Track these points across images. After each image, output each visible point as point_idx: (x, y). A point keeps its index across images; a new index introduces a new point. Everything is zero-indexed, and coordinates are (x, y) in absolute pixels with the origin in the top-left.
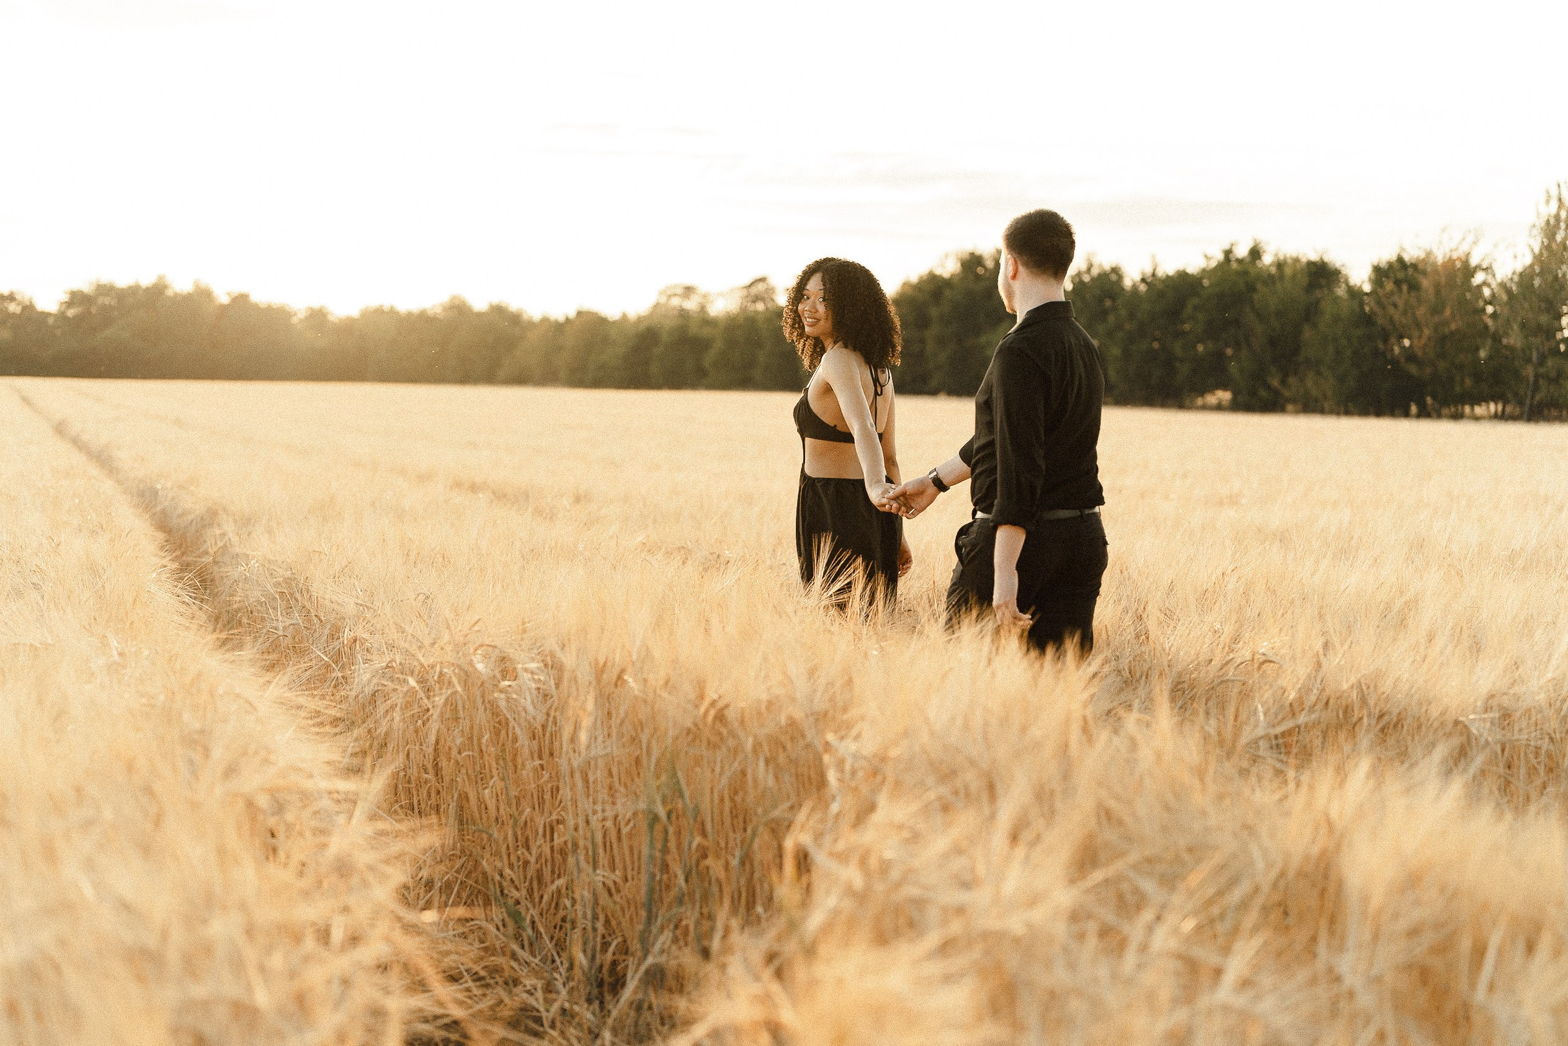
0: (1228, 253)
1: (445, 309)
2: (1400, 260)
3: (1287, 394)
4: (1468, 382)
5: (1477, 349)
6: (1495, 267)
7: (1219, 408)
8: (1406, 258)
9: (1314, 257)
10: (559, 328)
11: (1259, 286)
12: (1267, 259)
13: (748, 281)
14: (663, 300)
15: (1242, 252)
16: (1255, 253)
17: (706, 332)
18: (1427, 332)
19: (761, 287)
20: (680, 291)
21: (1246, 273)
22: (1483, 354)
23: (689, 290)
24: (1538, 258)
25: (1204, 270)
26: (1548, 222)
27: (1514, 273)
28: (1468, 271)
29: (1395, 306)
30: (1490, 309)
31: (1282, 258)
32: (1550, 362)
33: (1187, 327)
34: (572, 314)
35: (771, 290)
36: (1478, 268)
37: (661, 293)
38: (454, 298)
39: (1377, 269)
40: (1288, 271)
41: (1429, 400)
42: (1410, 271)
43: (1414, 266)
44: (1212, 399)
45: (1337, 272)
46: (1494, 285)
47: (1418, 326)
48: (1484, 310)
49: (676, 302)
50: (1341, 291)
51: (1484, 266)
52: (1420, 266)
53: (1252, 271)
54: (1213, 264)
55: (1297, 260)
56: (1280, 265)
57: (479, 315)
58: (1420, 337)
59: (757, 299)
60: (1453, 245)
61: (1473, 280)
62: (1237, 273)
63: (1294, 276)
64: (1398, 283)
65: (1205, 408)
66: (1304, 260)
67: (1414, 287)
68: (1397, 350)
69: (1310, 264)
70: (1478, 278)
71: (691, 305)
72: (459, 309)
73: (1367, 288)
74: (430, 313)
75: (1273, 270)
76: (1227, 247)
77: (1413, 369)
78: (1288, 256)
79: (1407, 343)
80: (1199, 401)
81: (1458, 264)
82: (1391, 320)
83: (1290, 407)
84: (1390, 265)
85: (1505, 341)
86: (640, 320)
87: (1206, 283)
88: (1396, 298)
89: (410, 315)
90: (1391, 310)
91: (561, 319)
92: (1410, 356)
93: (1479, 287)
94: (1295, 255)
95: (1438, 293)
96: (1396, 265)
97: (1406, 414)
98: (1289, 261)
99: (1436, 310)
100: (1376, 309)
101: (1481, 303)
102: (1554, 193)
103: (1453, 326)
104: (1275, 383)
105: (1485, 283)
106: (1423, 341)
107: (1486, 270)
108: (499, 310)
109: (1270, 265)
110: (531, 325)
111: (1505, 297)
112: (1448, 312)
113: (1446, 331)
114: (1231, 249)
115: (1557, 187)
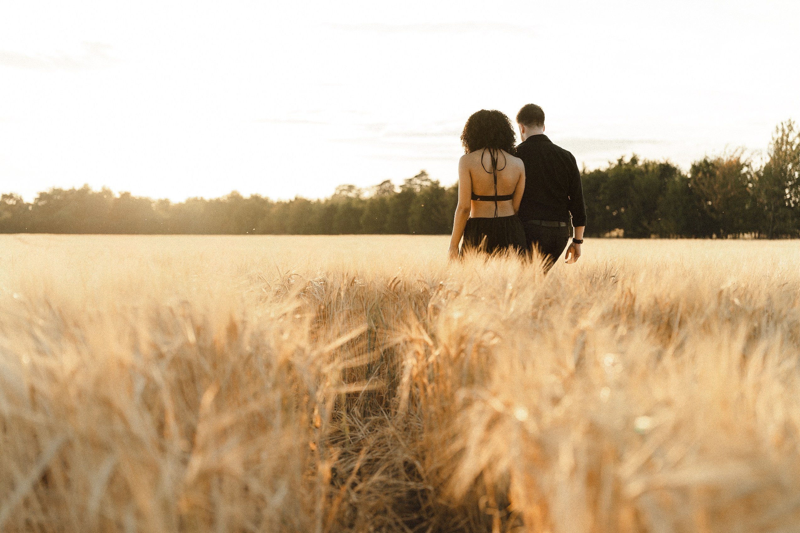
0: (620, 161)
1: (228, 198)
2: (705, 161)
3: (651, 229)
4: (741, 221)
5: (745, 204)
6: (752, 164)
7: (618, 237)
8: (709, 161)
9: (663, 161)
10: (286, 206)
11: (636, 176)
12: (640, 163)
13: (380, 182)
14: (338, 192)
15: (627, 160)
16: (634, 160)
17: (360, 206)
18: (719, 197)
19: (387, 185)
20: (346, 188)
21: (629, 170)
22: (747, 207)
23: (351, 188)
24: (773, 159)
25: (608, 170)
26: (777, 142)
27: (761, 167)
28: (740, 166)
29: (703, 184)
30: (750, 185)
31: (647, 162)
32: (780, 210)
33: (601, 198)
34: (293, 199)
35: (392, 187)
36: (744, 164)
37: (337, 189)
38: (233, 192)
39: (694, 166)
40: (650, 169)
41: (722, 231)
42: (711, 167)
43: (712, 164)
44: (614, 233)
45: (675, 169)
46: (752, 174)
47: (715, 193)
48: (747, 186)
49: (344, 193)
50: (677, 179)
51: (747, 164)
52: (715, 165)
53: (632, 169)
54: (613, 166)
55: (654, 163)
56: (646, 166)
57: (246, 200)
58: (716, 199)
59: (385, 191)
60: (731, 154)
61: (741, 171)
62: (626, 170)
63: (653, 171)
64: (704, 173)
65: (611, 237)
66: (658, 163)
67: (713, 175)
68: (705, 207)
69: (661, 165)
70: (745, 170)
71: (352, 195)
72: (235, 198)
73: (689, 176)
74: (222, 200)
75: (643, 168)
76: (620, 158)
77: (714, 215)
78: (650, 161)
79: (710, 203)
80: (608, 235)
81: (735, 163)
82: (702, 191)
83: (653, 236)
84: (700, 164)
85: (758, 200)
86: (327, 201)
87: (610, 175)
88: (704, 181)
89: (211, 201)
90: (701, 186)
91: (288, 201)
92: (712, 209)
93: (745, 174)
94: (653, 161)
95: (724, 178)
96: (704, 165)
97: (711, 238)
98: (651, 164)
99: (724, 185)
100: (695, 187)
101: (746, 183)
102: (780, 127)
103: (732, 194)
104: (645, 224)
105: (748, 173)
106: (718, 201)
107: (748, 166)
108: (256, 198)
109: (642, 166)
110: (272, 205)
111: (757, 179)
112: (729, 187)
113: (729, 196)
114: (622, 159)
115: (781, 125)
